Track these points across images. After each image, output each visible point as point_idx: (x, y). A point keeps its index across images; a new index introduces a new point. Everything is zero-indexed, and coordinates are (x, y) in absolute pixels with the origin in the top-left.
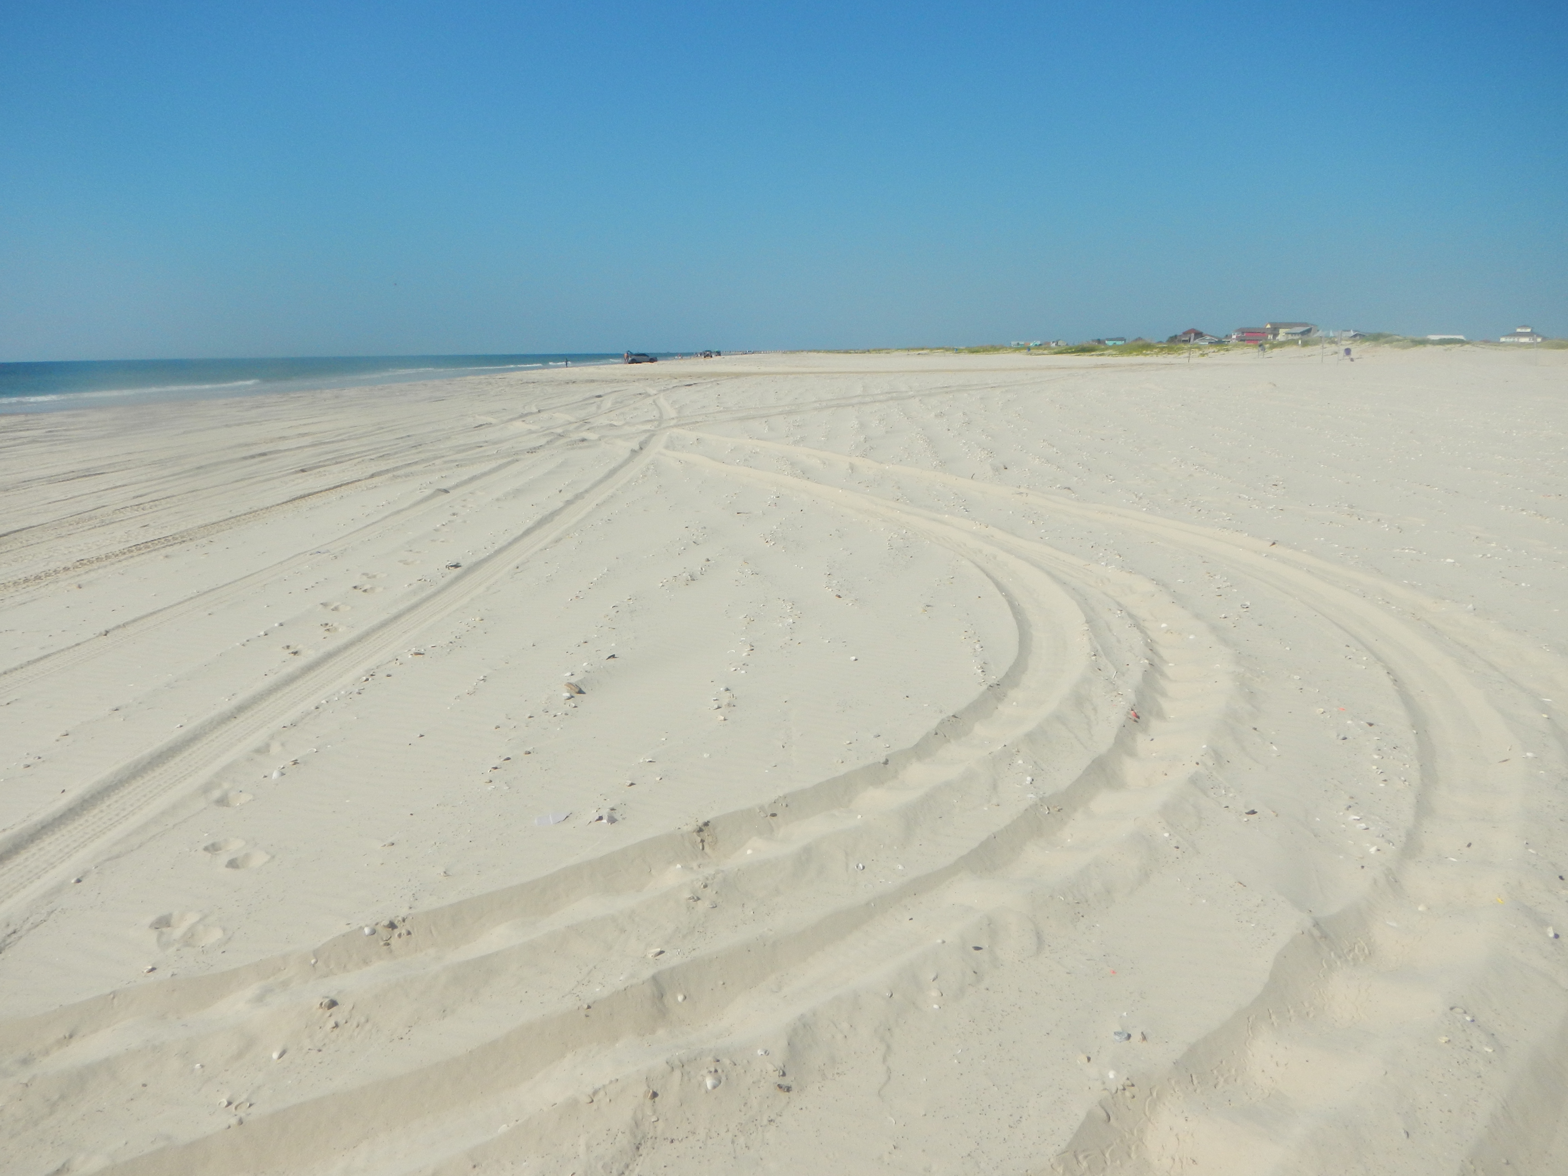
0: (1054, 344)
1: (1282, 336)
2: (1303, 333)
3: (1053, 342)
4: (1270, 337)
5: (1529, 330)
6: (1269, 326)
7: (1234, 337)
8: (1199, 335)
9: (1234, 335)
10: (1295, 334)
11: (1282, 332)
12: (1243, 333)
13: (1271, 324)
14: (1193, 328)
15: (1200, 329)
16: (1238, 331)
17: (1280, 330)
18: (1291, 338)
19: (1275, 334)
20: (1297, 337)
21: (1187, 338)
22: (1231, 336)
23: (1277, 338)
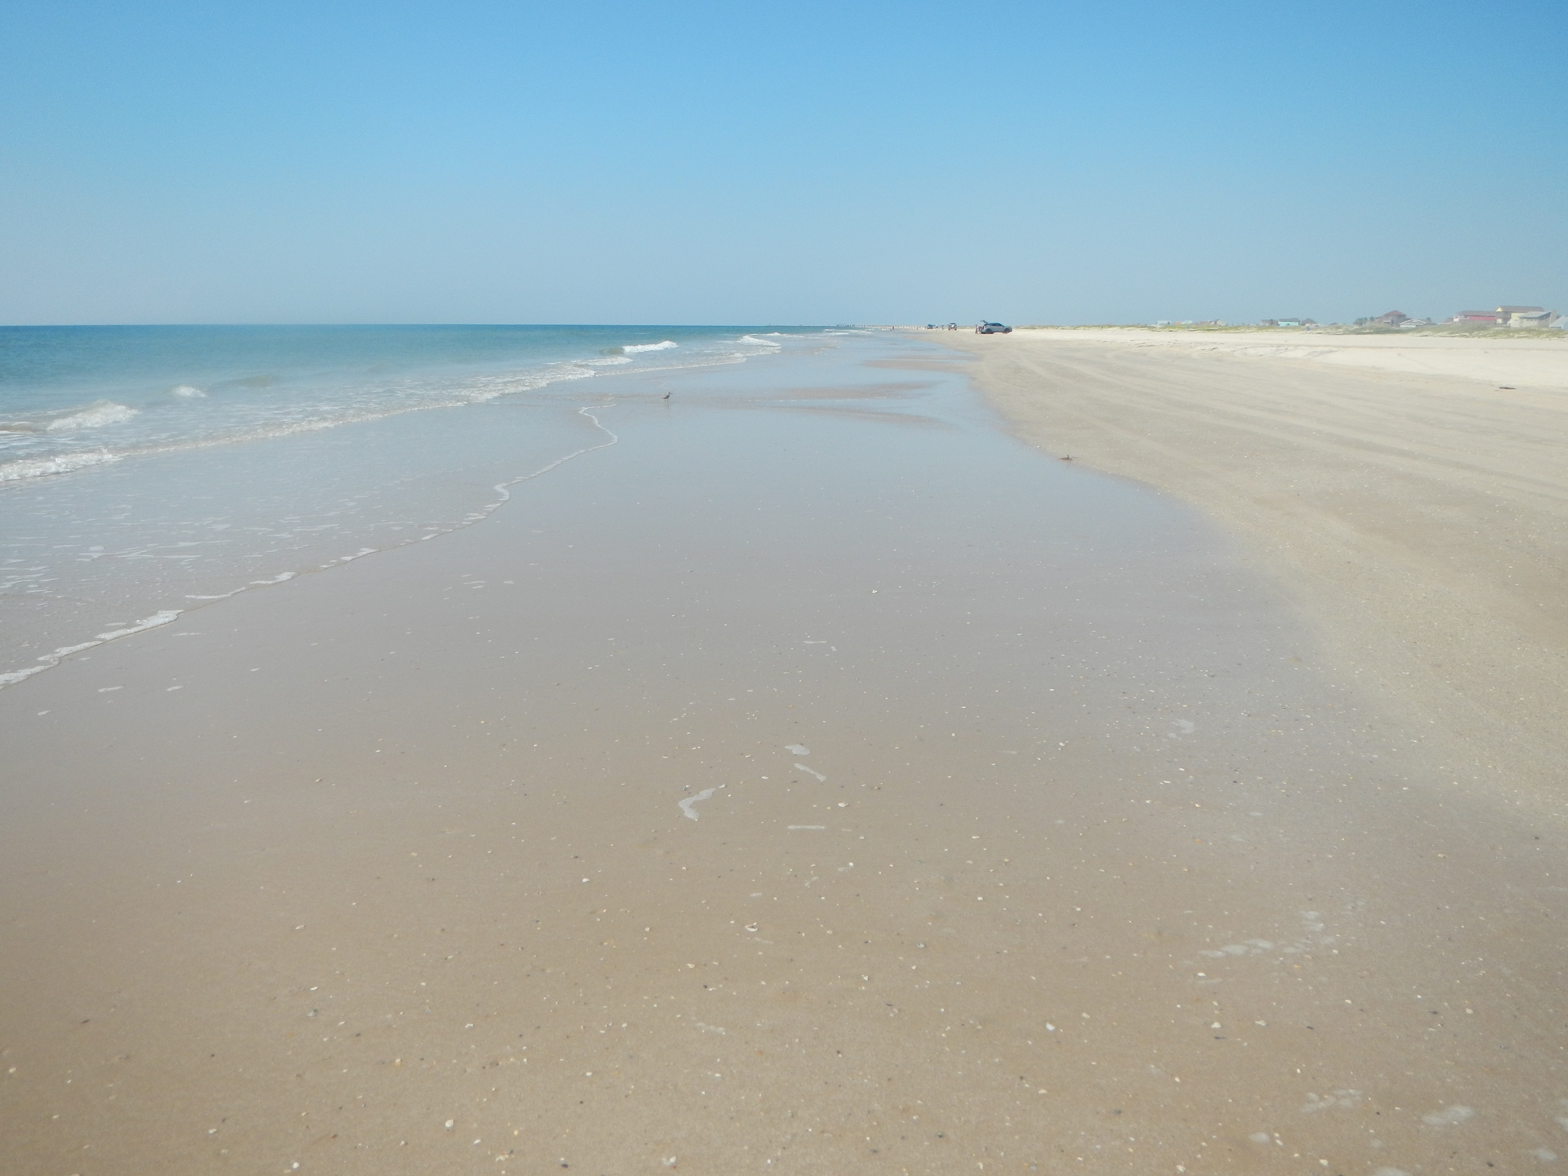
1: (1515, 320)
2: (1541, 318)
4: (1500, 321)
6: (1499, 310)
8: (1402, 317)
9: (1456, 317)
10: (1532, 319)
11: (1515, 316)
13: (1502, 307)
14: (1396, 309)
15: (1403, 312)
17: (1513, 315)
18: (1526, 324)
19: (1506, 319)
20: (1534, 324)
21: (1389, 321)
22: (1453, 319)
23: (1508, 322)
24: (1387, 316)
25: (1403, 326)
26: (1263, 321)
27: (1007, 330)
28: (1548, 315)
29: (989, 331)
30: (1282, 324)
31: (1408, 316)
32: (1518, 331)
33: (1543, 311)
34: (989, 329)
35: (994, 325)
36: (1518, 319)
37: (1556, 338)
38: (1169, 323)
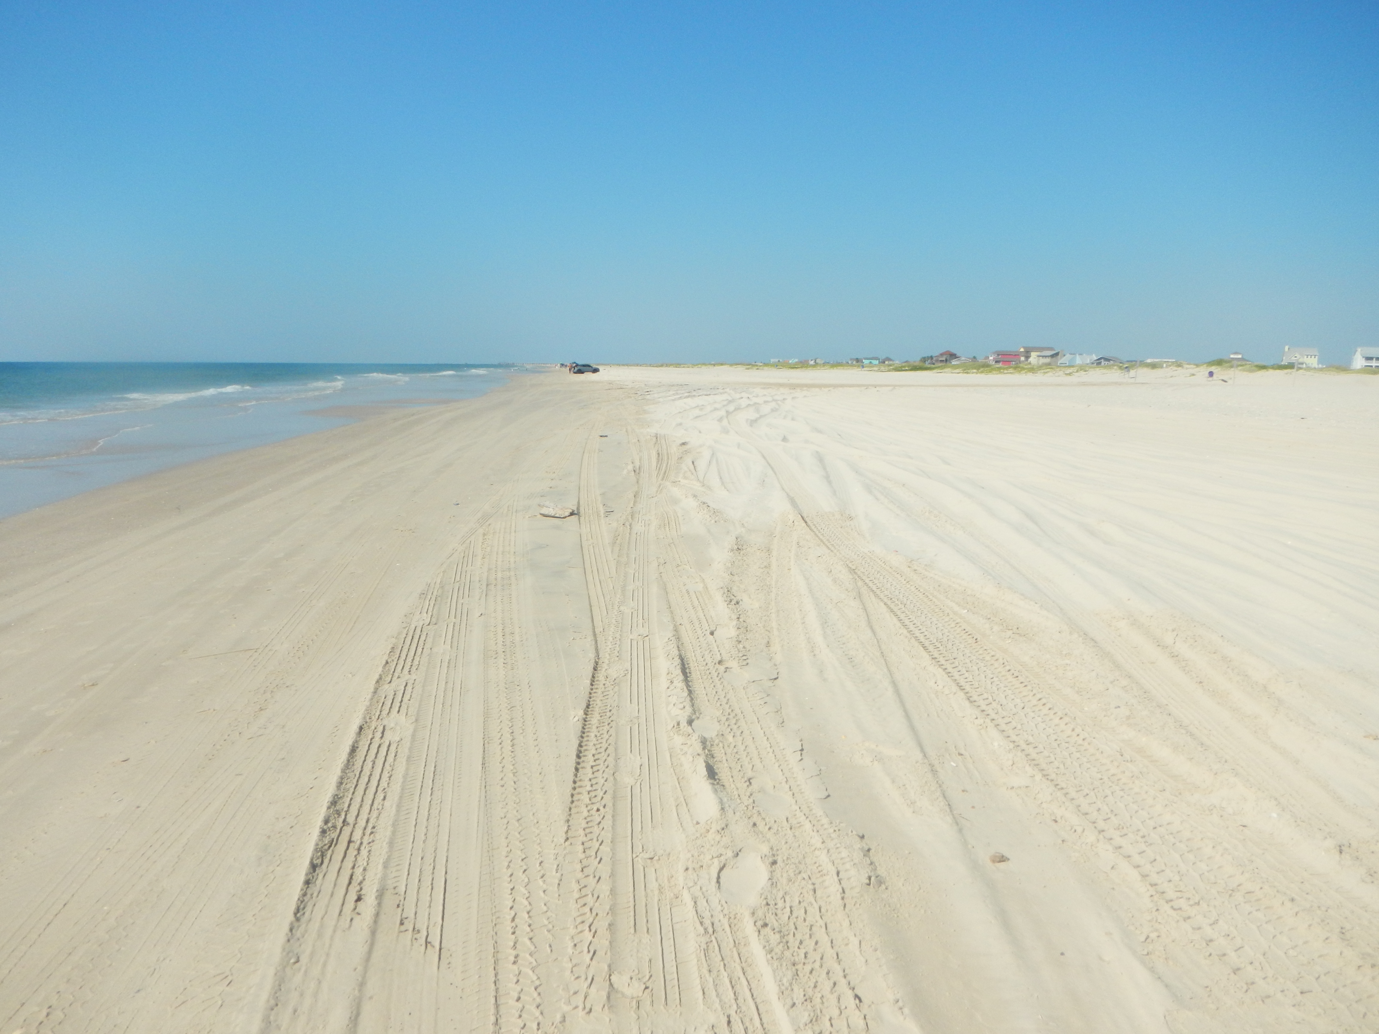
0: (813, 361)
1: (1034, 358)
2: (1052, 356)
3: (812, 360)
4: (1023, 359)
5: (1240, 356)
6: (1022, 350)
7: (991, 358)
8: (953, 356)
9: (991, 356)
10: (1046, 357)
11: (1034, 355)
12: (998, 355)
13: (1024, 347)
14: (948, 350)
15: (954, 351)
16: (994, 353)
17: (1032, 353)
18: (1043, 361)
19: (1027, 357)
20: (1047, 360)
21: (944, 359)
22: (989, 358)
23: (1029, 360)
24: (942, 355)
25: (954, 362)
26: (851, 359)
27: (596, 371)
28: (1057, 354)
29: (580, 372)
30: (866, 362)
31: (958, 355)
32: (1040, 367)
33: (1055, 351)
34: (580, 369)
35: (584, 366)
36: (1036, 357)
37: (1031, 374)
38: (779, 361)
